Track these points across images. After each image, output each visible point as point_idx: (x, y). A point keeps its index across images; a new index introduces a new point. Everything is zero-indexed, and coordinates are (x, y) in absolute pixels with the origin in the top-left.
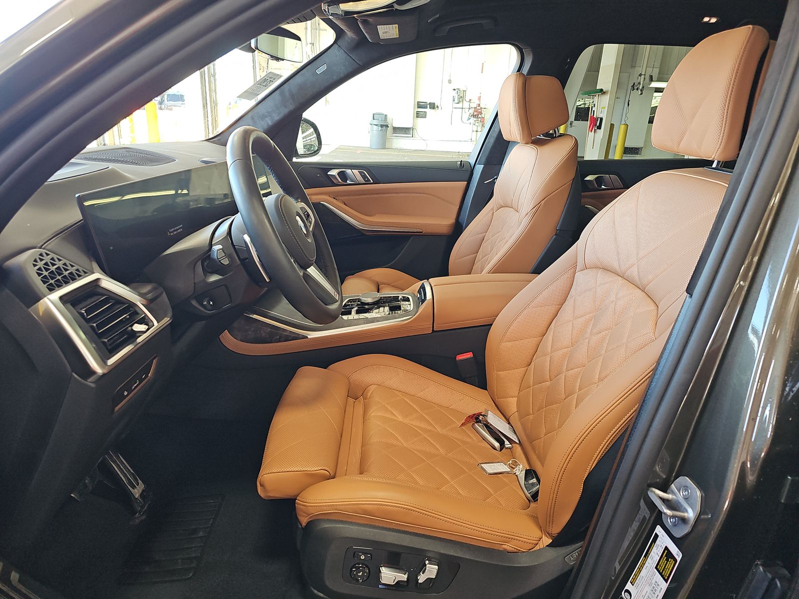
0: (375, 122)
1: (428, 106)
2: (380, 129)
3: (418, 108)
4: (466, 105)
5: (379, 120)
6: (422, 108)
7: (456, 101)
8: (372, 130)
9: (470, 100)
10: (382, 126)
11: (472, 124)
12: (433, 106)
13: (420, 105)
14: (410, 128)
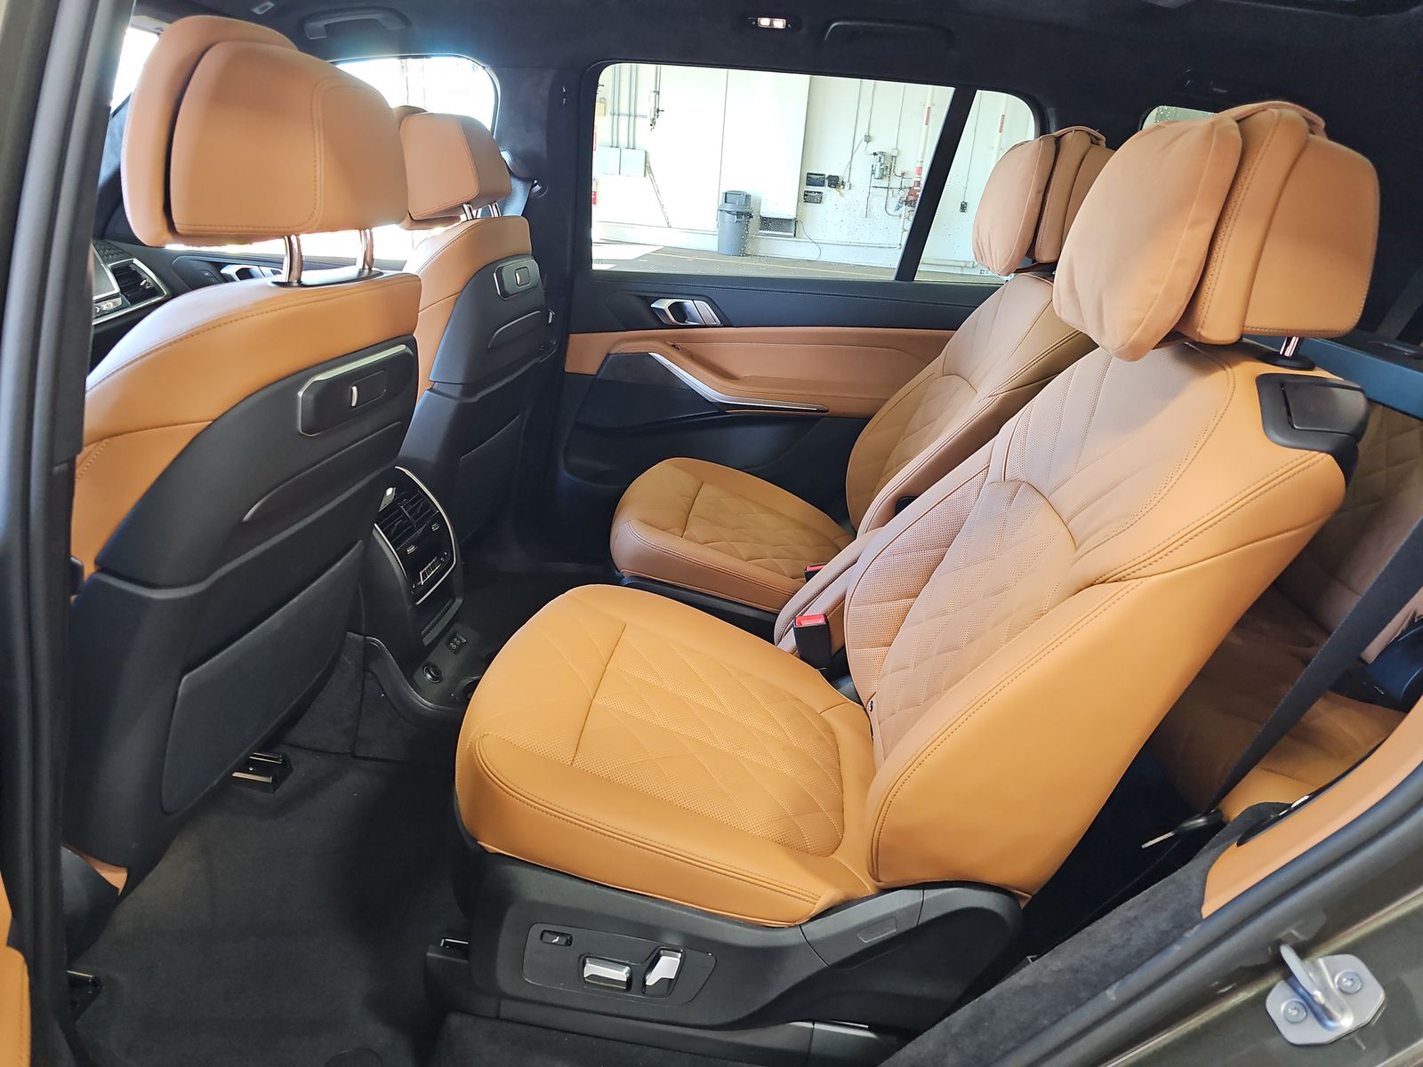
0: (728, 207)
1: (827, 182)
2: (736, 220)
3: (807, 185)
4: (896, 182)
5: (735, 203)
6: (815, 184)
7: (877, 174)
8: (722, 221)
9: (903, 174)
10: (739, 214)
11: (903, 216)
12: (835, 182)
13: (812, 179)
14: (790, 220)
